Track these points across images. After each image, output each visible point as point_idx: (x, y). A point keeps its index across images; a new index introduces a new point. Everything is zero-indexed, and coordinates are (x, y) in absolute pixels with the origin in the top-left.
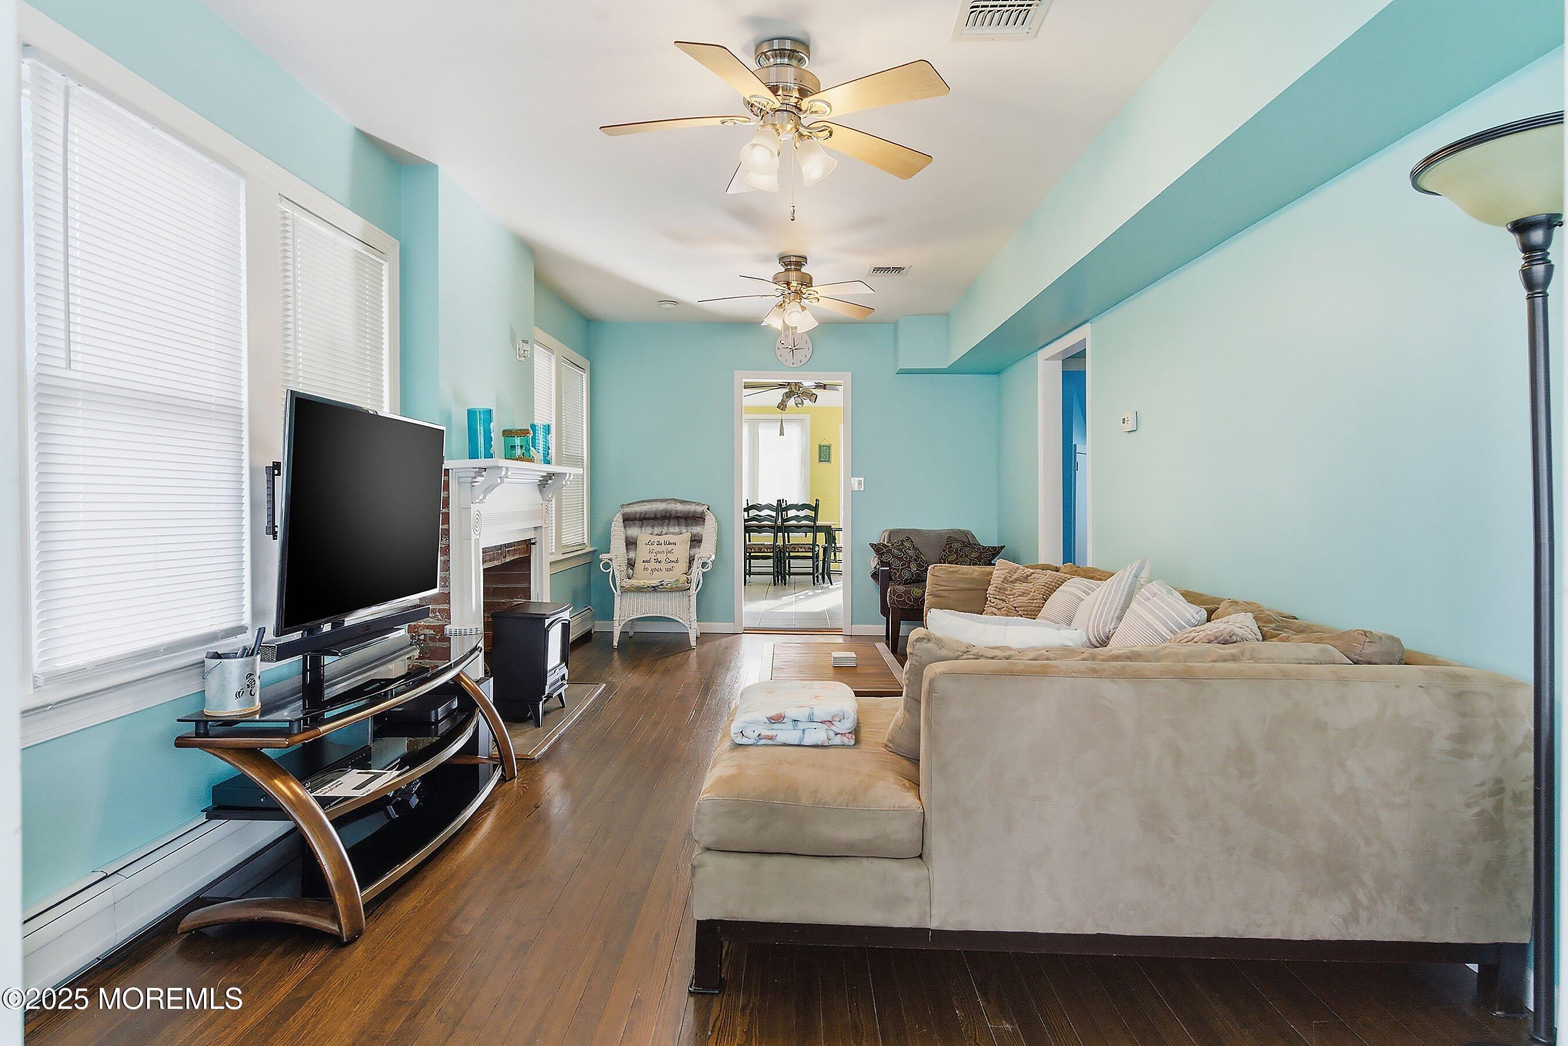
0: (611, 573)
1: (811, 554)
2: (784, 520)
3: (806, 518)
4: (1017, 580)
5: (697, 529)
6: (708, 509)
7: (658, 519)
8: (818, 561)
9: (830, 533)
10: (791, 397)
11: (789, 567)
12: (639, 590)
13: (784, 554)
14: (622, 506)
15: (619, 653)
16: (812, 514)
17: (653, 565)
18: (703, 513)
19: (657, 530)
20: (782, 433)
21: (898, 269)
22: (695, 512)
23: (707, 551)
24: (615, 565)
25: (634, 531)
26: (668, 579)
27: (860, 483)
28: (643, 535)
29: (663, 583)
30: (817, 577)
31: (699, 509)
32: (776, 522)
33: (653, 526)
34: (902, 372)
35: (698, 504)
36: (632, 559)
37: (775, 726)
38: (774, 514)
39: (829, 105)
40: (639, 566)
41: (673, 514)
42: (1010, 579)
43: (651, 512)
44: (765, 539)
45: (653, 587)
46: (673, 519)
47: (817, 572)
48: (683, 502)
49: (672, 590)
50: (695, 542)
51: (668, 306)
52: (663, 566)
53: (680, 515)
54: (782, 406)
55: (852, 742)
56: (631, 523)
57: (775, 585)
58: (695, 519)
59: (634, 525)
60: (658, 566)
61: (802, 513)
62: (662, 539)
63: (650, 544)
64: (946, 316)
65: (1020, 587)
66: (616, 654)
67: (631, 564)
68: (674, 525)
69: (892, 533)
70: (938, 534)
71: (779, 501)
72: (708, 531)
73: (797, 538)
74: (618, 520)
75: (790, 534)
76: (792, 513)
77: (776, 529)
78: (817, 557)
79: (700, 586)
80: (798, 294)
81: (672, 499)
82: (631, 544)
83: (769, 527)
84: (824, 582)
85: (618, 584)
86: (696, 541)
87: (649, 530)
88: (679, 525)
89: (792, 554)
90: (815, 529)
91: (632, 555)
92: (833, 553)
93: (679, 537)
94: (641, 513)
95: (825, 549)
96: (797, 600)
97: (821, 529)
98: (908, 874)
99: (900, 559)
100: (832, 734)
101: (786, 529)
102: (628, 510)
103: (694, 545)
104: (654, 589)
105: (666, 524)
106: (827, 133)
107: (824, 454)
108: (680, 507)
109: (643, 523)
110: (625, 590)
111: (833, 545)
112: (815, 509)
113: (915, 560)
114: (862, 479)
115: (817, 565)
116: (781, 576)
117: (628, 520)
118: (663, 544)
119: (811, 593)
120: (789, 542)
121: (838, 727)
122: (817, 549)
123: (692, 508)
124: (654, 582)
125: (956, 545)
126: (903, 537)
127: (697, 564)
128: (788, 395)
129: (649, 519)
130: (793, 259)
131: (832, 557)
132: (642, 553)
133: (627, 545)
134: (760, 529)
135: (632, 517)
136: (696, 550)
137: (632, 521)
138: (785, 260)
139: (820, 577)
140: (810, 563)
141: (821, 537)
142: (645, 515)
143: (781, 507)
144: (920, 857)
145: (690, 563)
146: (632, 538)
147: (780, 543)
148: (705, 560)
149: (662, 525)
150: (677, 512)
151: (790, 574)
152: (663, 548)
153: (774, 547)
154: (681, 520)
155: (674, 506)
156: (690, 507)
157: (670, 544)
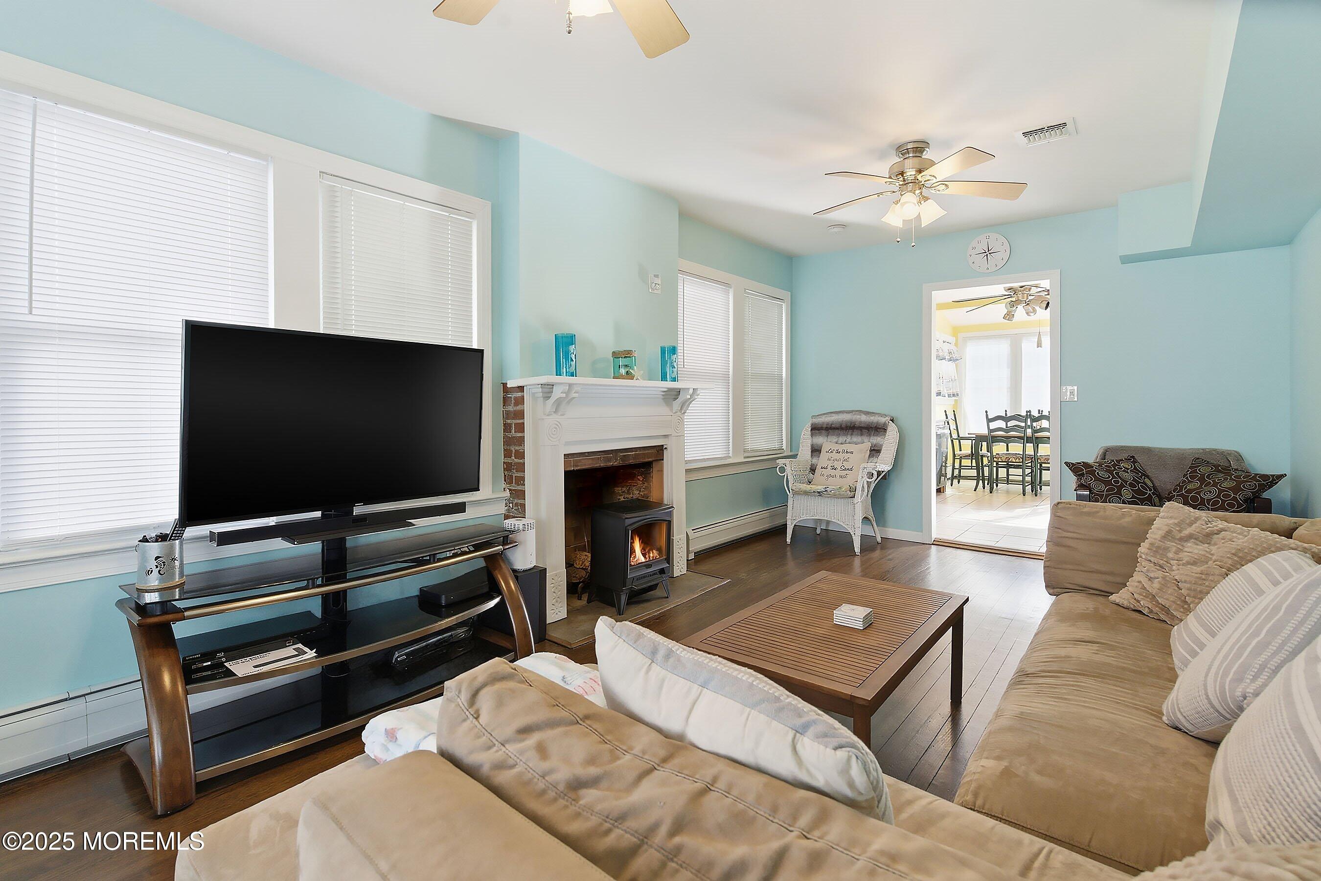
0: (785, 477)
4: (1190, 537)
5: (876, 440)
6: (892, 420)
7: (843, 429)
12: (807, 494)
14: (813, 417)
15: (791, 550)
17: (829, 471)
18: (885, 424)
19: (842, 439)
21: (1057, 128)
22: (878, 423)
24: (789, 469)
25: (820, 440)
26: (836, 485)
27: (1072, 393)
28: (827, 443)
29: (827, 489)
31: (882, 420)
33: (839, 435)
34: (1126, 260)
35: (882, 415)
36: (814, 465)
38: (1022, 425)
40: (818, 471)
41: (857, 425)
42: (1178, 536)
43: (837, 423)
45: (819, 493)
46: (857, 429)
48: (867, 413)
49: (835, 496)
50: (873, 452)
51: (836, 230)
52: (838, 473)
53: (862, 425)
54: (1009, 316)
56: (818, 432)
58: (878, 429)
59: (820, 434)
60: (833, 472)
62: (841, 448)
63: (830, 452)
64: (1187, 183)
65: (1193, 549)
68: (857, 435)
69: (1106, 451)
70: (1179, 456)
72: (889, 441)
74: (807, 429)
81: (857, 411)
82: (816, 451)
85: (793, 487)
86: (875, 451)
87: (834, 439)
88: (862, 435)
91: (815, 461)
93: (860, 446)
94: (828, 424)
99: (1107, 483)
102: (817, 420)
103: (873, 455)
105: (850, 433)
108: (864, 418)
109: (828, 433)
110: (796, 493)
113: (1131, 485)
114: (1075, 388)
117: (816, 429)
118: (841, 453)
123: (876, 419)
124: (821, 488)
125: (1204, 470)
126: (1124, 456)
127: (864, 472)
128: (1013, 304)
129: (836, 428)
130: (910, 146)
132: (823, 460)
133: (812, 452)
135: (820, 426)
136: (875, 460)
137: (819, 430)
138: (902, 150)
142: (831, 425)
146: (818, 445)
148: (870, 470)
149: (846, 435)
150: (861, 422)
152: (841, 455)
154: (864, 430)
155: (858, 417)
156: (872, 418)
157: (847, 452)
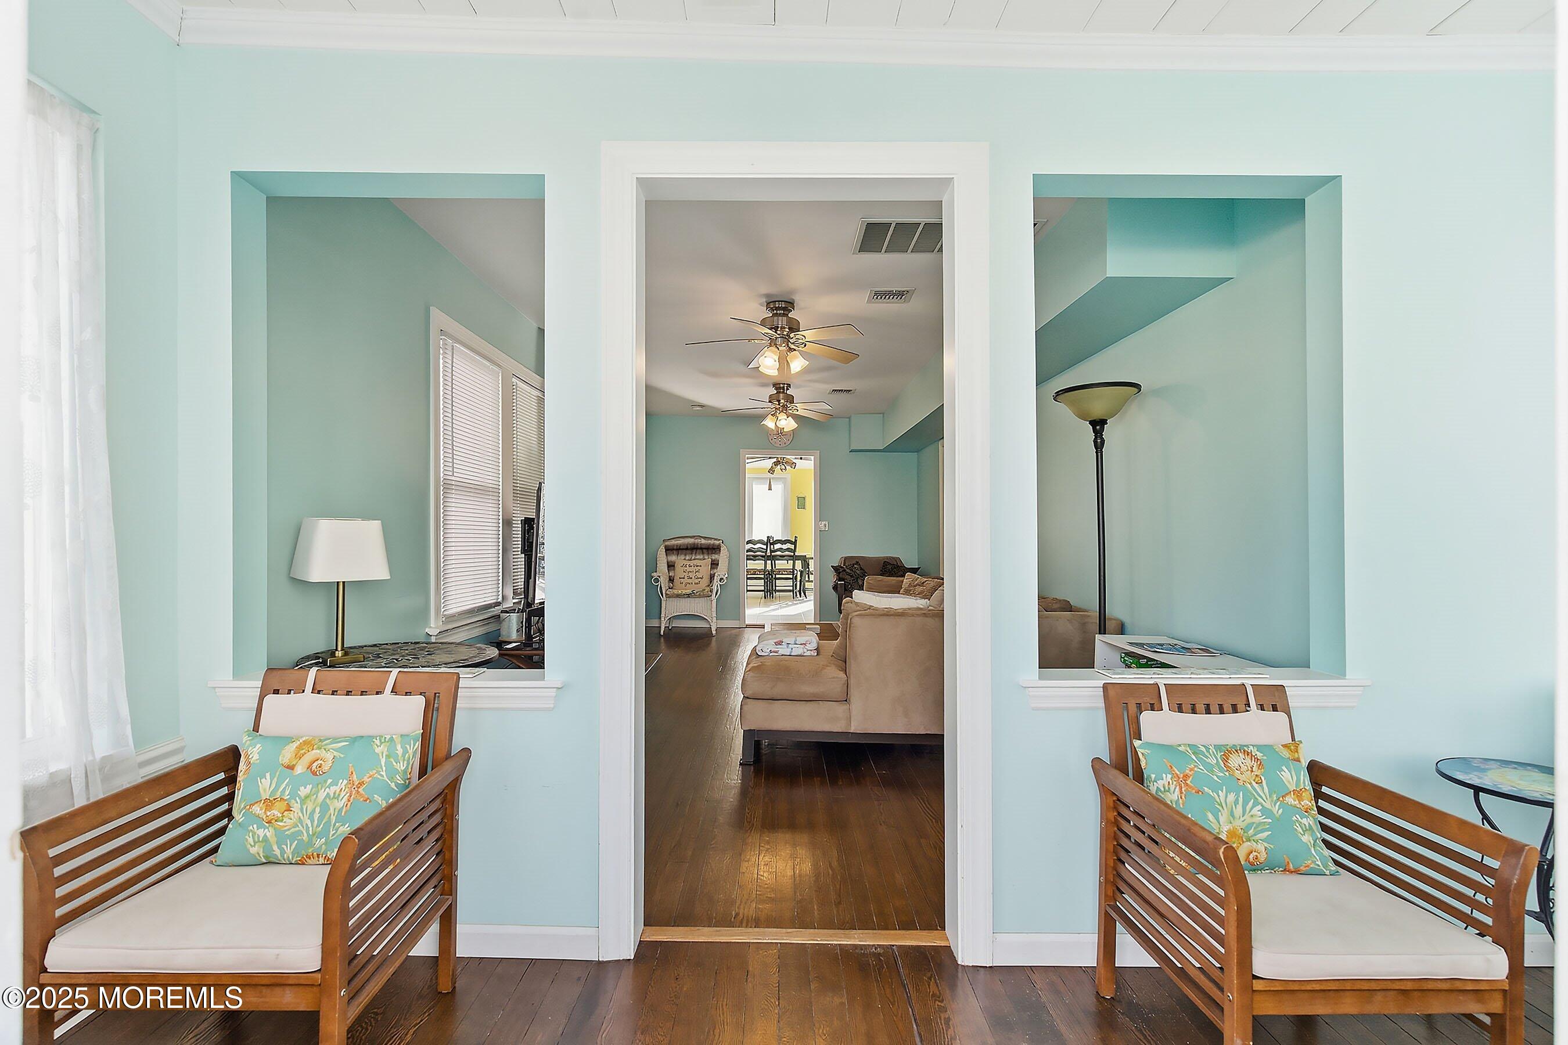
0: (659, 586)
1: (791, 576)
2: (771, 551)
3: (788, 550)
5: (715, 557)
6: (722, 543)
7: (689, 549)
8: (796, 581)
9: (805, 560)
10: (778, 465)
11: (776, 586)
12: (678, 596)
13: (772, 577)
14: (664, 541)
15: (664, 638)
16: (792, 547)
17: (686, 580)
18: (719, 546)
19: (688, 557)
20: (770, 489)
21: (849, 391)
22: (713, 544)
23: (721, 571)
24: (661, 579)
25: (673, 558)
26: (697, 589)
27: (825, 525)
28: (679, 560)
29: (693, 592)
30: (796, 593)
31: (717, 542)
32: (766, 554)
33: (686, 555)
34: (853, 451)
35: (716, 539)
36: (672, 576)
37: (778, 646)
38: (765, 547)
39: (805, 337)
40: (677, 581)
41: (699, 546)
42: (913, 585)
43: (684, 545)
44: (759, 565)
45: (688, 595)
46: (699, 550)
47: (796, 589)
48: (705, 538)
49: (700, 596)
51: (698, 408)
52: (694, 581)
53: (703, 547)
54: (771, 471)
55: (816, 654)
57: (765, 598)
58: (714, 549)
59: (673, 554)
60: (690, 581)
61: (785, 547)
62: (692, 563)
63: (683, 566)
64: (882, 415)
65: (919, 589)
66: (662, 639)
67: (671, 580)
68: (699, 554)
69: (846, 558)
70: (877, 560)
71: (768, 537)
72: (723, 557)
73: (781, 564)
74: (662, 550)
75: (776, 561)
76: (777, 546)
77: (766, 558)
78: (796, 579)
79: (718, 594)
80: (785, 407)
81: (697, 536)
82: (671, 566)
83: (762, 556)
84: (800, 597)
85: (664, 592)
86: (715, 564)
87: (683, 557)
88: (703, 553)
89: (777, 576)
90: (794, 558)
91: (672, 574)
92: (807, 575)
93: (703, 563)
94: (677, 546)
95: (801, 572)
96: (781, 608)
97: (799, 558)
98: (840, 709)
100: (805, 650)
101: (773, 558)
102: (667, 543)
103: (714, 567)
104: (689, 596)
105: (694, 552)
106: (803, 346)
107: (801, 503)
108: (703, 541)
109: (678, 553)
110: (669, 596)
111: (807, 570)
112: (795, 543)
113: (862, 577)
114: (826, 522)
115: (796, 584)
116: (769, 592)
117: (669, 550)
118: (692, 567)
119: (791, 603)
120: (775, 567)
121: (809, 647)
122: (796, 572)
123: (712, 542)
124: (689, 591)
125: (890, 567)
126: (852, 561)
127: (716, 579)
128: (776, 463)
129: (683, 549)
130: (782, 385)
131: (807, 579)
132: (679, 572)
133: (668, 567)
134: (755, 558)
135: (671, 548)
136: (715, 571)
137: (671, 551)
138: (776, 386)
139: (798, 593)
140: (790, 582)
141: (799, 565)
142: (680, 547)
143: (770, 542)
144: (846, 701)
145: (711, 579)
146: (672, 562)
147: (769, 567)
148: (723, 577)
149: (692, 554)
150: (701, 545)
151: (776, 591)
152: (692, 569)
153: (765, 570)
154: (704, 550)
155: (699, 540)
156: (710, 541)
157: (697, 566)
